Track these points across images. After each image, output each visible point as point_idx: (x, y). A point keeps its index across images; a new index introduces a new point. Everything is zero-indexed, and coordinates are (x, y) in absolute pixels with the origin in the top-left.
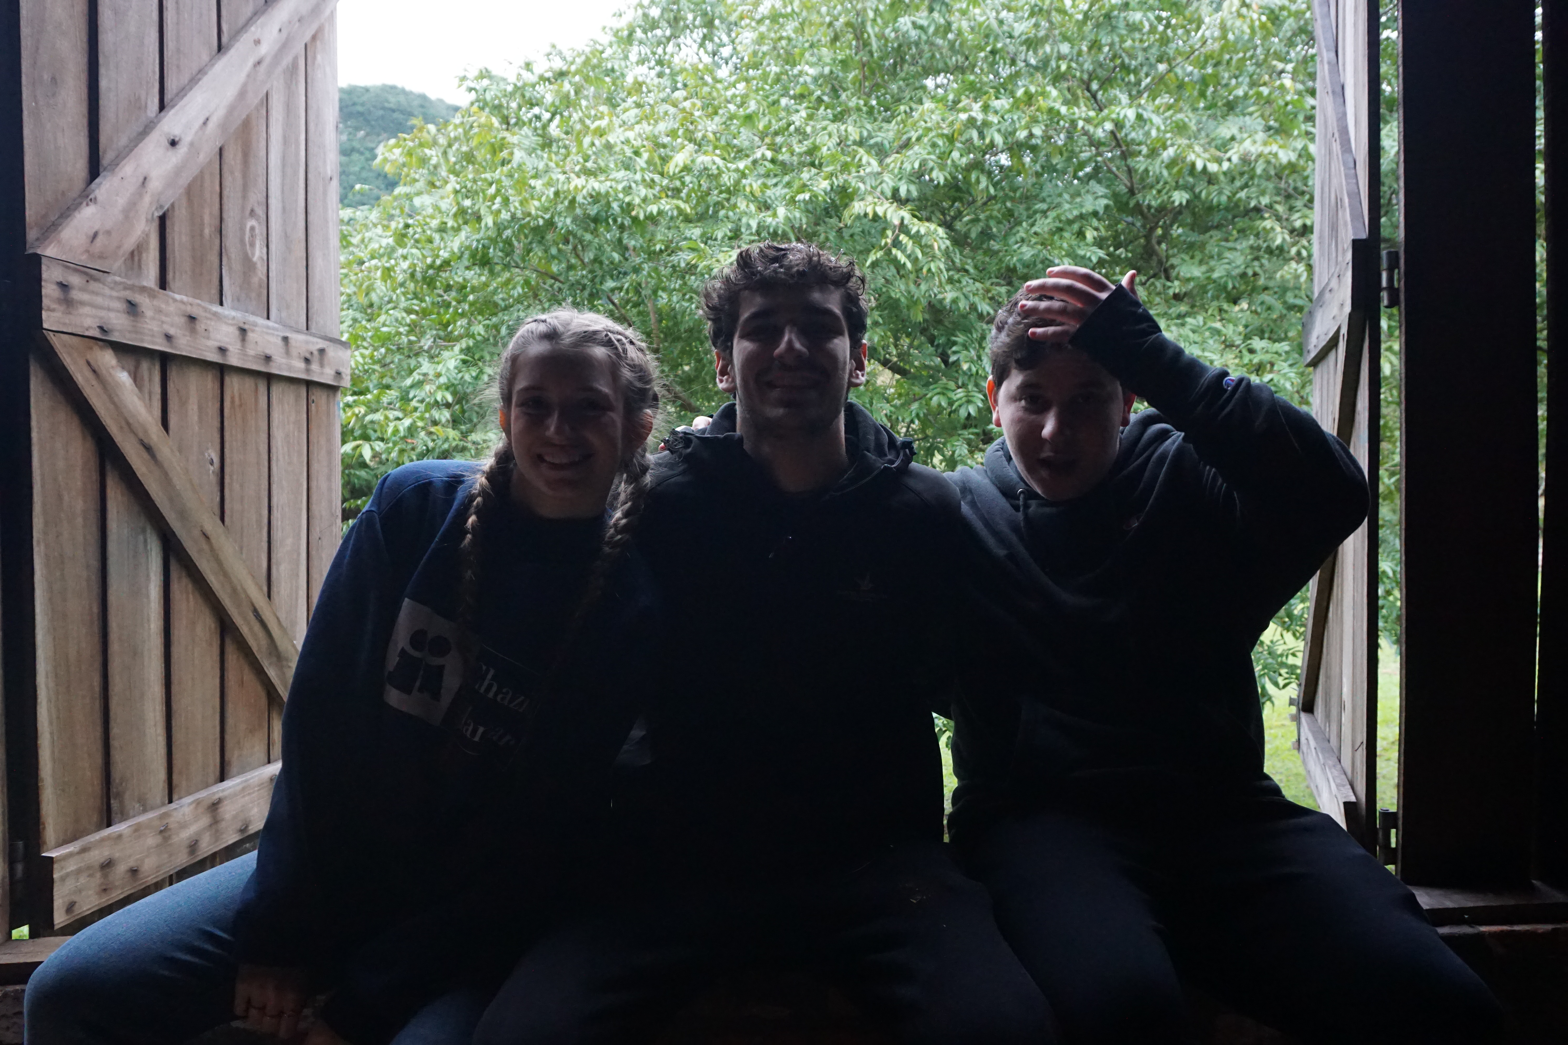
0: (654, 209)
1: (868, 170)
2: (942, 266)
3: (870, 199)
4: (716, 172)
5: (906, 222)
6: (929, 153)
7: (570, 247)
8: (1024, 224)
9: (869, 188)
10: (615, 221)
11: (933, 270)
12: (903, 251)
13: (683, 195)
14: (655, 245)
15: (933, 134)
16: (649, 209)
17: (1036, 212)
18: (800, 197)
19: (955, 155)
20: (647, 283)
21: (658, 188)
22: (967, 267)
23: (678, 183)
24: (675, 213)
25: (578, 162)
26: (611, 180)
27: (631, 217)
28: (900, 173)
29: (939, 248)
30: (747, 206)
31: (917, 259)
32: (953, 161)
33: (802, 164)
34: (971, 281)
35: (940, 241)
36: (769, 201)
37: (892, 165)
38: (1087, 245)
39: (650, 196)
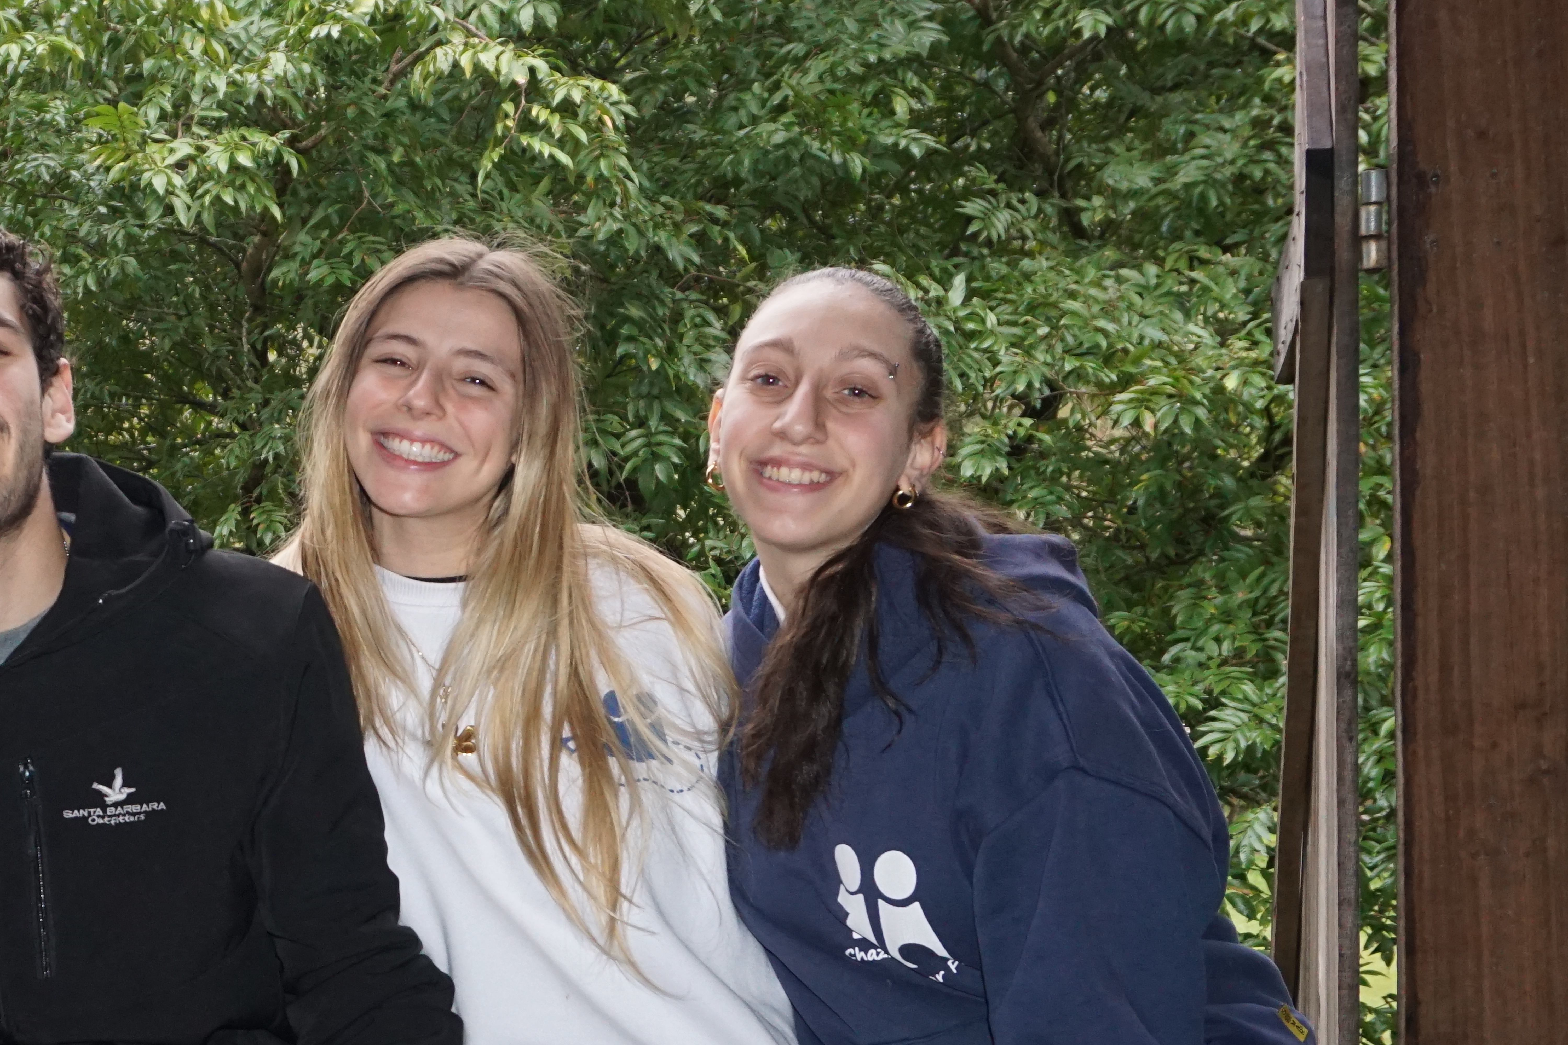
5: (540, 79)
8: (756, 87)
9: (453, 17)
38: (898, 125)
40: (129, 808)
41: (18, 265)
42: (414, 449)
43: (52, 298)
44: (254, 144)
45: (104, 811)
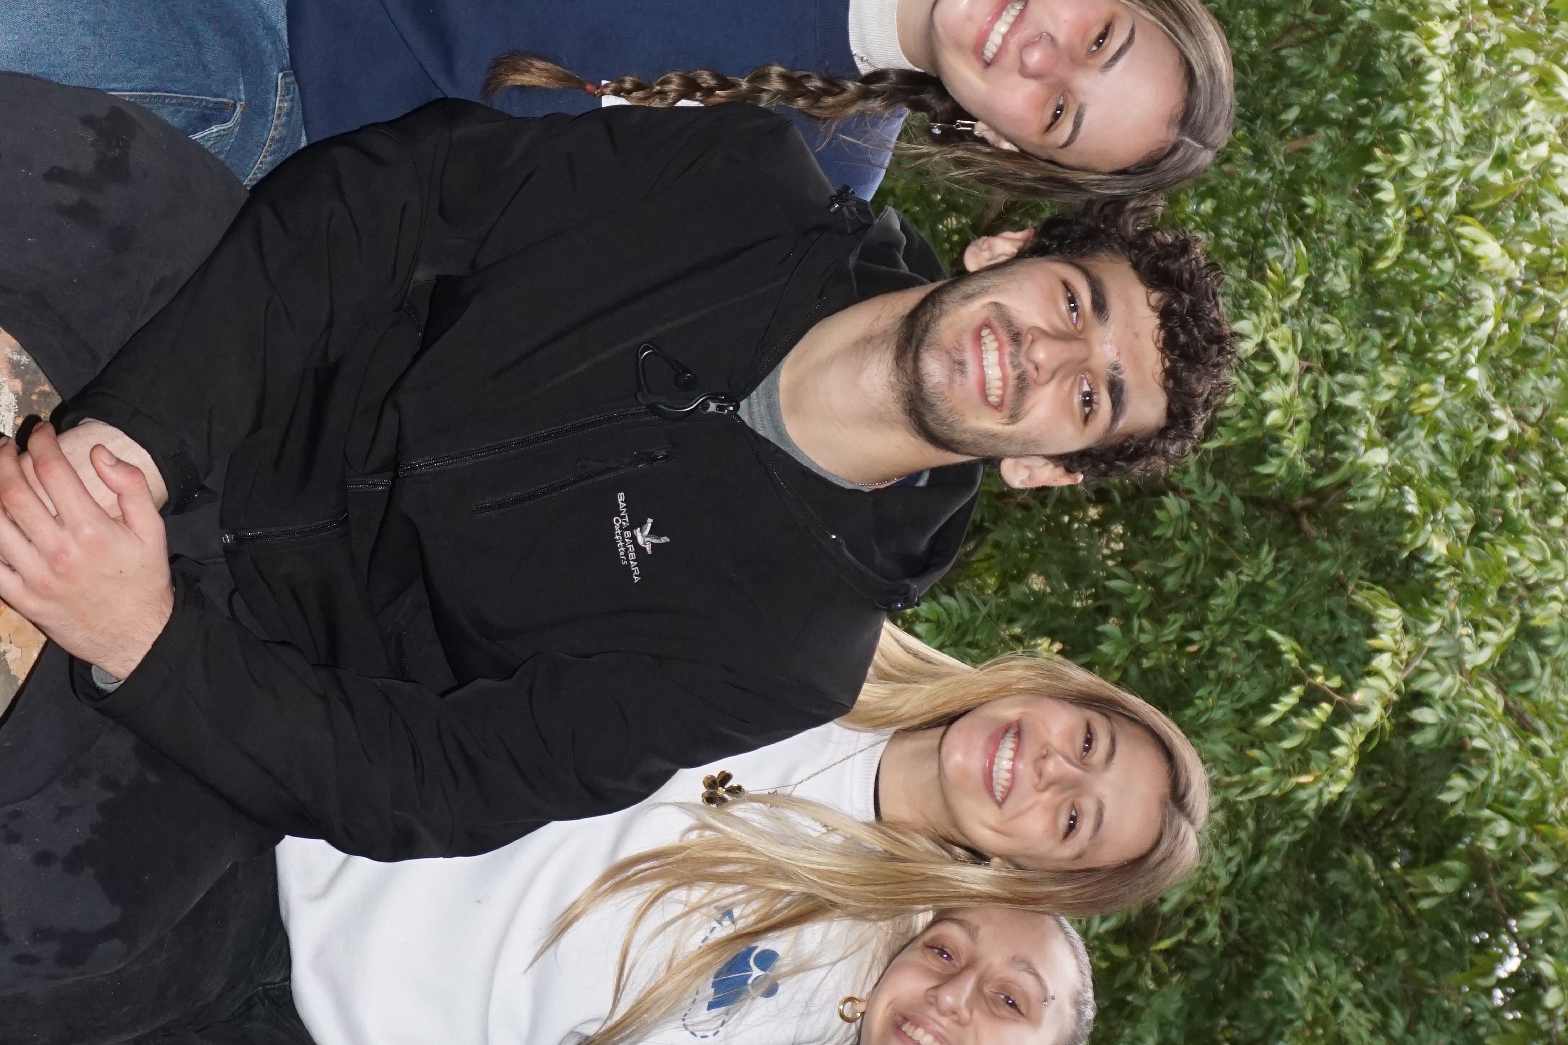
0: (1387, 194)
1: (1468, 644)
2: (1263, 790)
3: (1408, 644)
4: (1462, 324)
5: (1358, 718)
6: (1505, 773)
7: (1309, 15)
8: (1358, 986)
9: (1429, 643)
10: (1364, 111)
11: (1256, 772)
12: (1295, 711)
13: (1415, 254)
14: (1314, 193)
15: (1547, 783)
16: (1386, 184)
17: (1386, 1013)
18: (1411, 495)
19: (1503, 827)
20: (1231, 176)
21: (1428, 202)
22: (1264, 860)
23: (1438, 244)
24: (1379, 237)
25: (1483, 40)
26: (1445, 108)
27: (1373, 144)
28: (1462, 709)
29: (1302, 786)
30: (1389, 387)
31: (1281, 738)
32: (1488, 821)
33: (1480, 505)
34: (1233, 867)
35: (1313, 790)
36: (1401, 435)
37: (1478, 694)
39: (1412, 187)
40: (631, 547)
41: (1173, 433)
42: (1005, 762)
43: (1142, 466)
44: (1291, 431)
45: (627, 529)
